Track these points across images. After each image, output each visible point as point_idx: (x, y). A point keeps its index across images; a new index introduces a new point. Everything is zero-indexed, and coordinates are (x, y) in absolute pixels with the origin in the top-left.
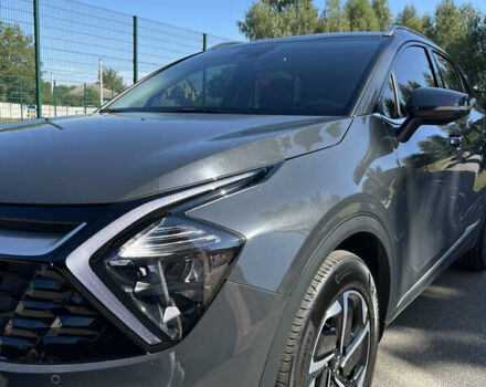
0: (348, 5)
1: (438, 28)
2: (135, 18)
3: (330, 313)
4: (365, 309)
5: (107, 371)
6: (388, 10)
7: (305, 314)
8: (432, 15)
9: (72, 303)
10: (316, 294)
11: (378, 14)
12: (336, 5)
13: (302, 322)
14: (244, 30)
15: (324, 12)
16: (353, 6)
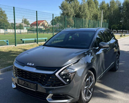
0: (87, 1)
1: (111, 7)
2: (37, 11)
3: (87, 80)
4: (92, 79)
5: (61, 87)
6: (98, 2)
7: (84, 80)
8: (109, 3)
9: (56, 79)
10: (85, 77)
11: (95, 3)
12: (85, 1)
13: (84, 81)
14: (61, 8)
15: (81, 3)
16: (89, 1)
